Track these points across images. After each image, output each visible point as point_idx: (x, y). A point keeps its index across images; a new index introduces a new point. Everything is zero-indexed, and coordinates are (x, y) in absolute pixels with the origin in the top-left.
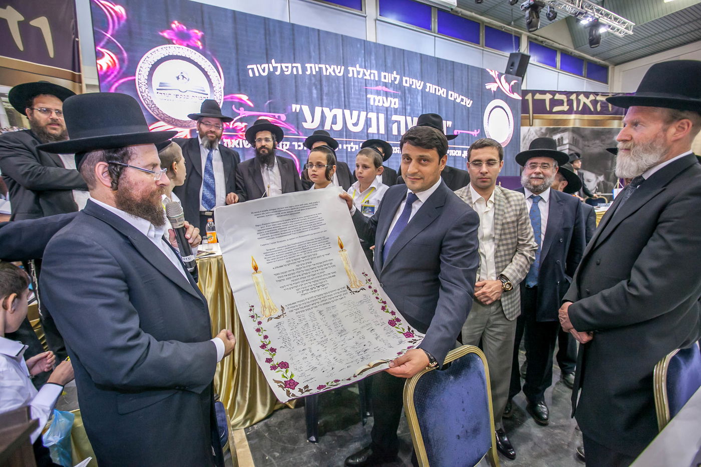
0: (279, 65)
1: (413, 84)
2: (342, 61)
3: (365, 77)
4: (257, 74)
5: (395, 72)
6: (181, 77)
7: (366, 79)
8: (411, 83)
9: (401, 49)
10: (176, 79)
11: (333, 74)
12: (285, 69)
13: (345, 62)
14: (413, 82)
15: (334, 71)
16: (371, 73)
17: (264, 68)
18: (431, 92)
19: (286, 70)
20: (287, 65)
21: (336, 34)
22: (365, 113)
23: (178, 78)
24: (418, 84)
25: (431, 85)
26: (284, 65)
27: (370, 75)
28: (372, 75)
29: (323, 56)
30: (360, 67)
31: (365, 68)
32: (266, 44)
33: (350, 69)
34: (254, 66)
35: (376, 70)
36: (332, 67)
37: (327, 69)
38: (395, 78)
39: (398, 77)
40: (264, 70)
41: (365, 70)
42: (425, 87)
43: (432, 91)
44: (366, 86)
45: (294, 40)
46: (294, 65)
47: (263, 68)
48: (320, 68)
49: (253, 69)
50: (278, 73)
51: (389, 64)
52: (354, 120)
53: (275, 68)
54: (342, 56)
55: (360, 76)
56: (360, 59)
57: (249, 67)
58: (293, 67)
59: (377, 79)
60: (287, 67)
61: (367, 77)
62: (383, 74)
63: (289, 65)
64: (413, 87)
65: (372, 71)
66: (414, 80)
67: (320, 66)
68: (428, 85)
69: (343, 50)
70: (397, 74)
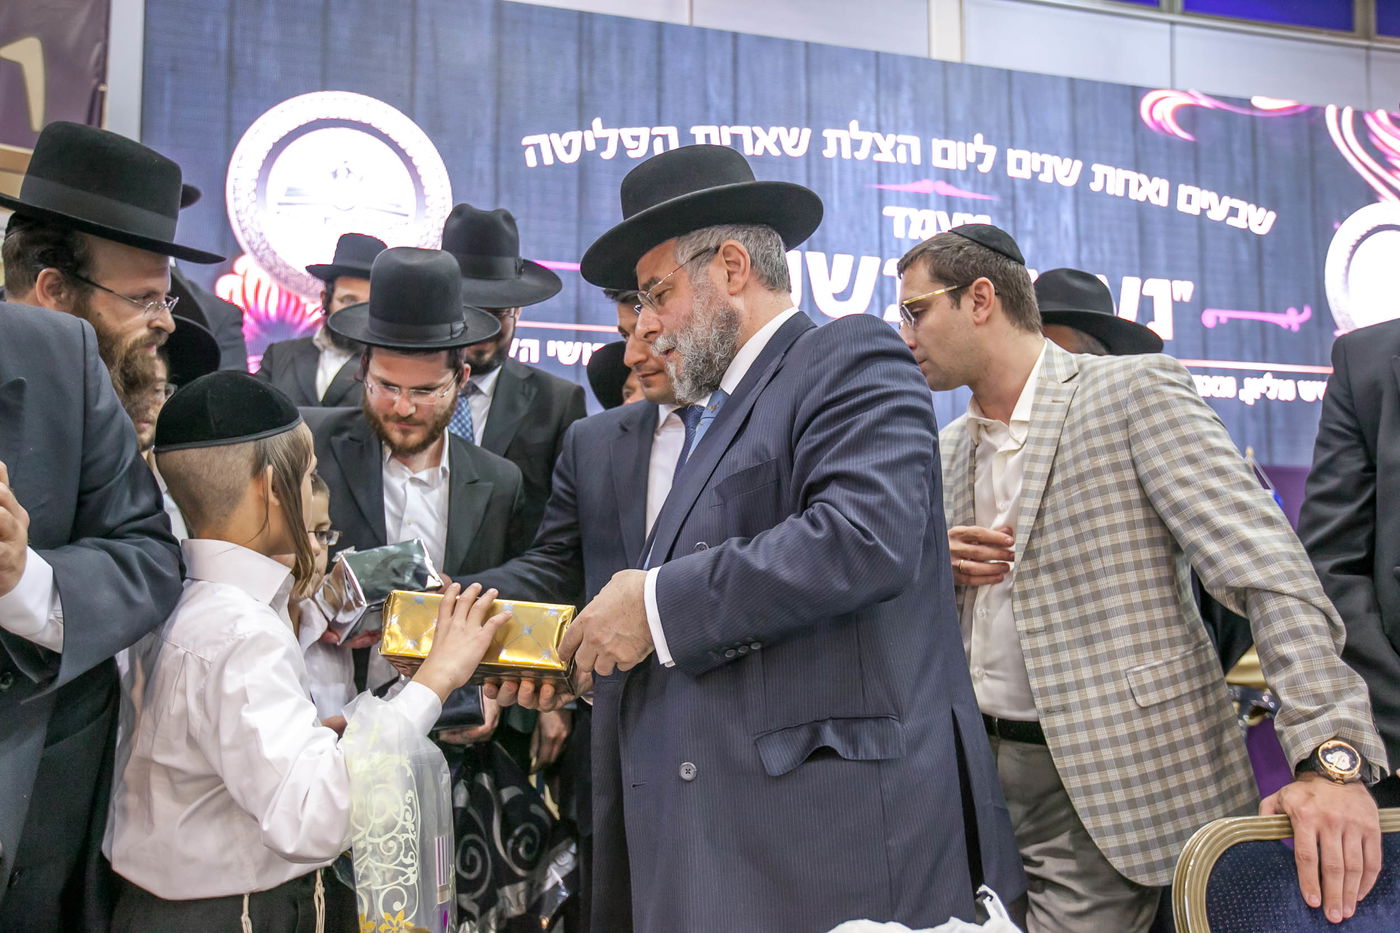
0: (612, 134)
1: (1042, 171)
2: (804, 114)
3: (877, 157)
4: (548, 160)
5: (979, 138)
6: (342, 173)
7: (879, 164)
8: (1037, 168)
9: (1000, 71)
10: (331, 176)
11: (775, 152)
12: (629, 143)
13: (812, 117)
14: (1042, 164)
15: (778, 143)
16: (897, 144)
17: (571, 141)
18: (1110, 191)
19: (634, 144)
20: (635, 131)
21: (789, 44)
22: (877, 260)
23: (335, 174)
24: (1063, 171)
25: (1109, 170)
26: (626, 133)
27: (894, 151)
28: (901, 150)
29: (746, 104)
30: (863, 127)
31: (879, 129)
32: (580, 80)
33: (830, 134)
34: (542, 139)
35: (914, 132)
36: (774, 131)
37: (755, 138)
38: (980, 157)
39: (991, 151)
40: (568, 149)
41: (878, 137)
42: (1087, 176)
43: (1116, 188)
44: (880, 182)
45: (660, 64)
46: (657, 130)
47: (566, 144)
48: (736, 138)
49: (537, 148)
50: (609, 154)
51: (959, 113)
52: (840, 285)
53: (602, 143)
54: (803, 99)
55: (862, 155)
56: (862, 107)
57: (526, 141)
58: (652, 138)
59: (916, 160)
60: (636, 138)
61: (885, 156)
62: (937, 145)
63: (644, 132)
64: (1042, 178)
65: (902, 138)
66: (1046, 158)
67: (736, 130)
68: (1099, 169)
69: (808, 82)
70: (987, 141)
